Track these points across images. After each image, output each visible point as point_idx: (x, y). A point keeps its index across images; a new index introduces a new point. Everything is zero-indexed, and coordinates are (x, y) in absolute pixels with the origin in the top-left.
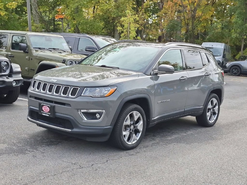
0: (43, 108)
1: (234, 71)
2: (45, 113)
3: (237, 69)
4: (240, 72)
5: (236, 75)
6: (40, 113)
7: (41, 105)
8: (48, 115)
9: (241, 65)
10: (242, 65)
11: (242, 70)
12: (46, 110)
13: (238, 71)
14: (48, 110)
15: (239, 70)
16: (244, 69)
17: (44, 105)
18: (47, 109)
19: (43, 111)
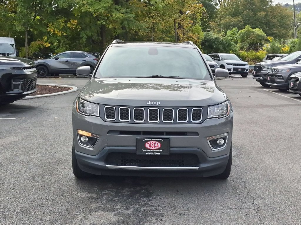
0: (147, 145)
1: (41, 72)
2: (150, 152)
3: (43, 69)
4: (47, 72)
5: (43, 77)
6: (138, 153)
7: (144, 140)
8: (159, 154)
9: (47, 63)
10: (49, 64)
11: (50, 70)
12: (152, 147)
13: (45, 72)
14: (158, 146)
15: (46, 70)
16: (52, 68)
17: (149, 139)
18: (156, 145)
19: (147, 149)
